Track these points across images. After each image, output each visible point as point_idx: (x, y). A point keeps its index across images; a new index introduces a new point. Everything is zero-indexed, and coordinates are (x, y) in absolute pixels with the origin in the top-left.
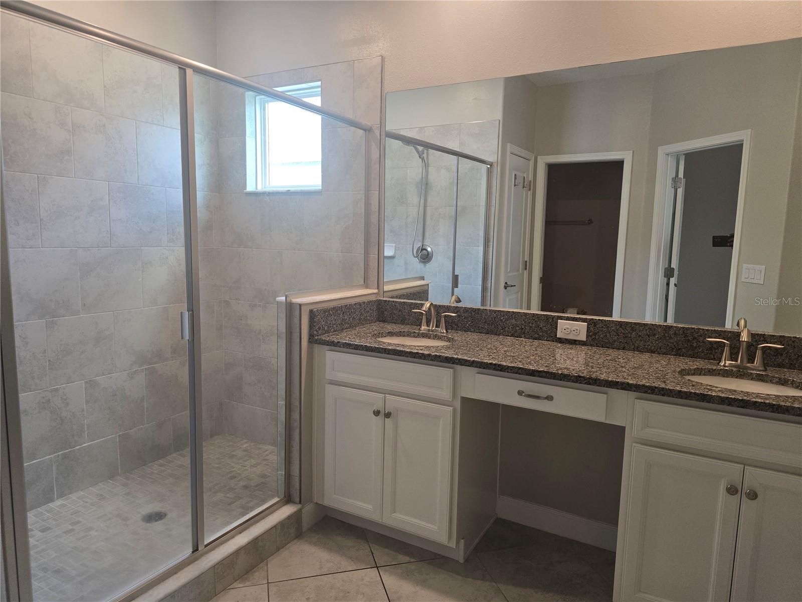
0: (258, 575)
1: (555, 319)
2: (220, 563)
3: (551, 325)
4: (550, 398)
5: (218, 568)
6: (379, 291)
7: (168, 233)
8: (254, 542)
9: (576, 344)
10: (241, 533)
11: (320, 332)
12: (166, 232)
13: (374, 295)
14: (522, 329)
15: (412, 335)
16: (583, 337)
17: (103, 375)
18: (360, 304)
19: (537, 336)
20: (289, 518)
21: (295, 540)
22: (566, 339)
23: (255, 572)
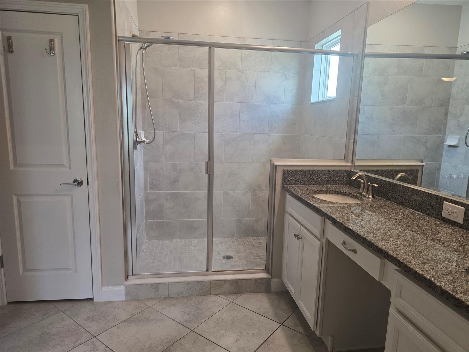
0: (232, 297)
1: (442, 200)
2: (215, 281)
3: (439, 205)
4: (355, 251)
5: (213, 283)
6: (353, 165)
7: (268, 127)
8: (236, 281)
9: (455, 225)
10: (233, 274)
11: (289, 183)
12: (268, 126)
13: (350, 167)
14: (420, 204)
15: (350, 195)
16: (460, 220)
17: (231, 190)
18: (329, 171)
19: (429, 212)
20: (261, 279)
21: (264, 293)
22: (449, 220)
23: (233, 295)
